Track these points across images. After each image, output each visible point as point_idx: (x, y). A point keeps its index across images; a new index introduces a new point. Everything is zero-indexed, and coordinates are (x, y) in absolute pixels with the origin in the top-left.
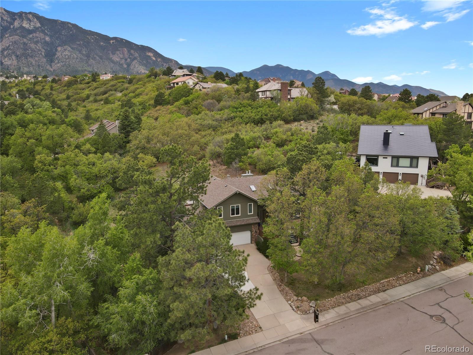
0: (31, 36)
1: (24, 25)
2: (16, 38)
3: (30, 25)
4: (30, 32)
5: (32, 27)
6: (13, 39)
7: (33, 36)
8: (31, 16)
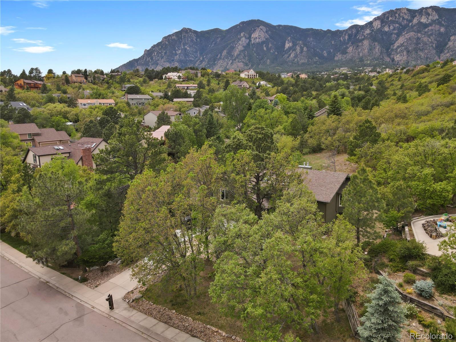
0: (426, 30)
1: (422, 21)
2: (412, 34)
4: (426, 26)
5: (429, 20)
6: (408, 35)
7: (429, 30)
8: (430, 10)
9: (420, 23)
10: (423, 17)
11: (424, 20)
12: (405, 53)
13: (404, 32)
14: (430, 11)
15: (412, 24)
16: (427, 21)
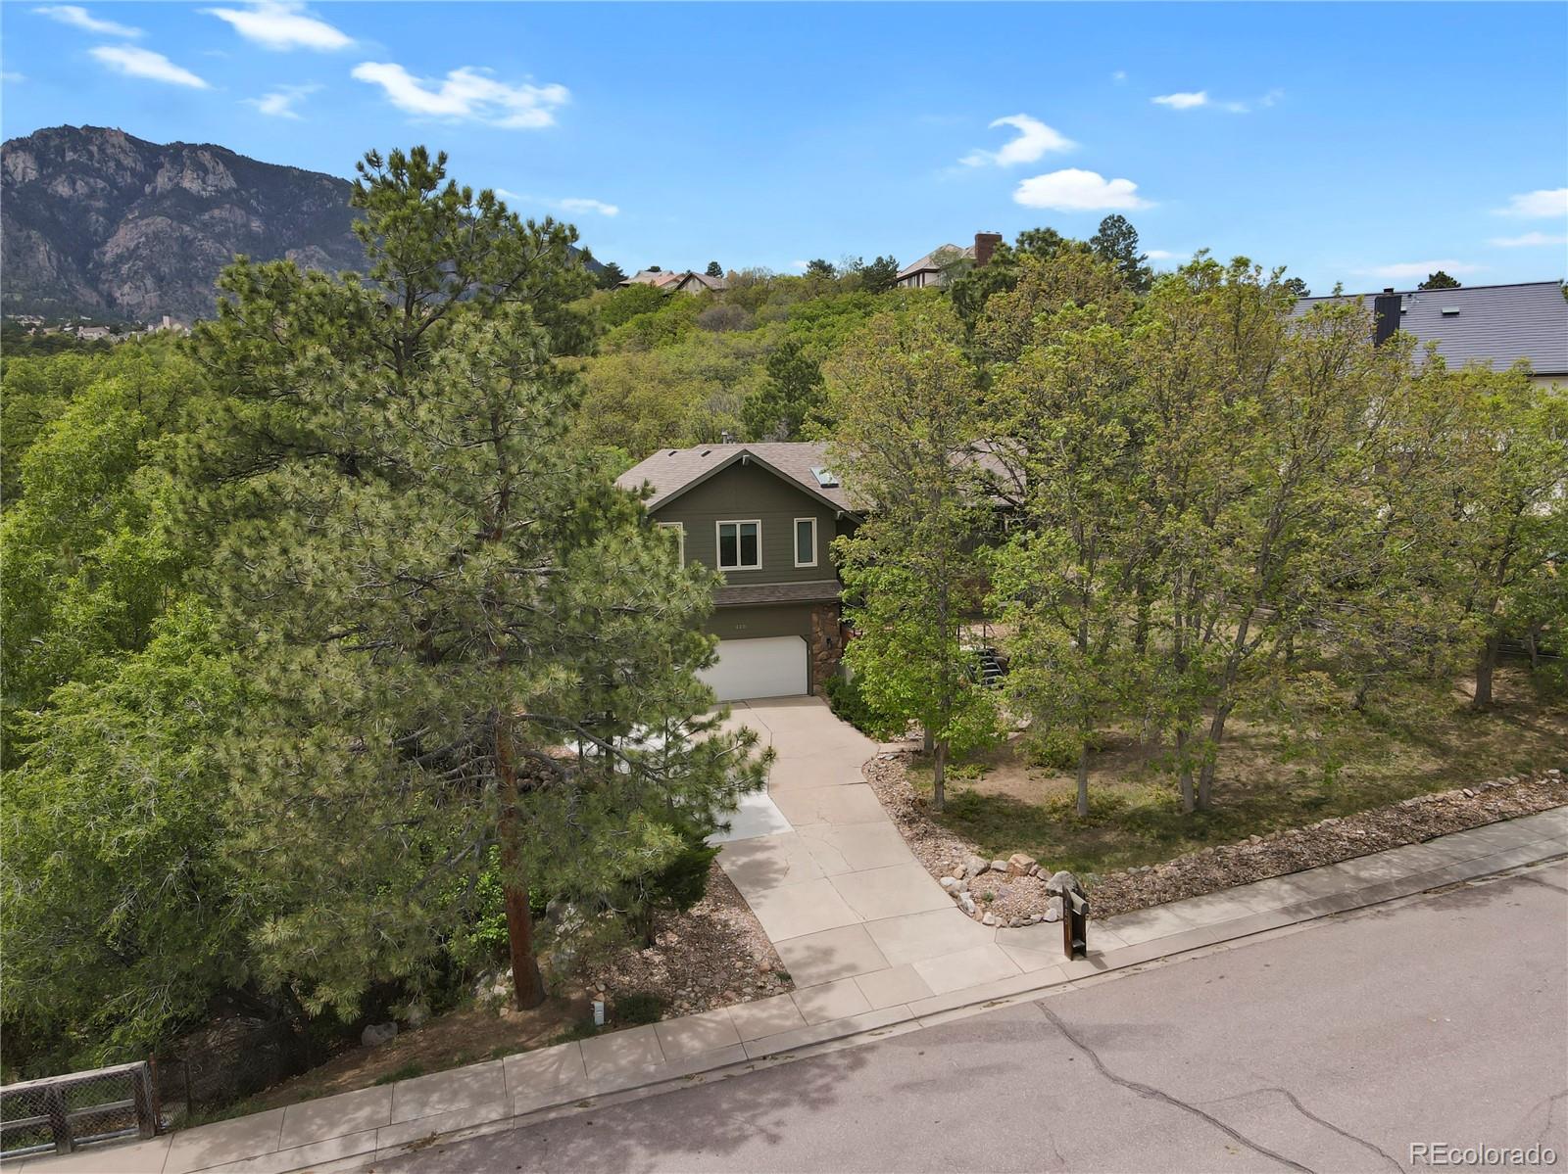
0: (206, 217)
1: (186, 184)
2: (160, 222)
3: (204, 182)
4: (202, 204)
5: (209, 188)
6: (148, 225)
7: (212, 218)
8: (207, 155)
9: (179, 191)
10: (188, 174)
11: (190, 183)
12: (149, 282)
13: (131, 211)
14: (206, 158)
15: (154, 190)
16: (204, 190)
